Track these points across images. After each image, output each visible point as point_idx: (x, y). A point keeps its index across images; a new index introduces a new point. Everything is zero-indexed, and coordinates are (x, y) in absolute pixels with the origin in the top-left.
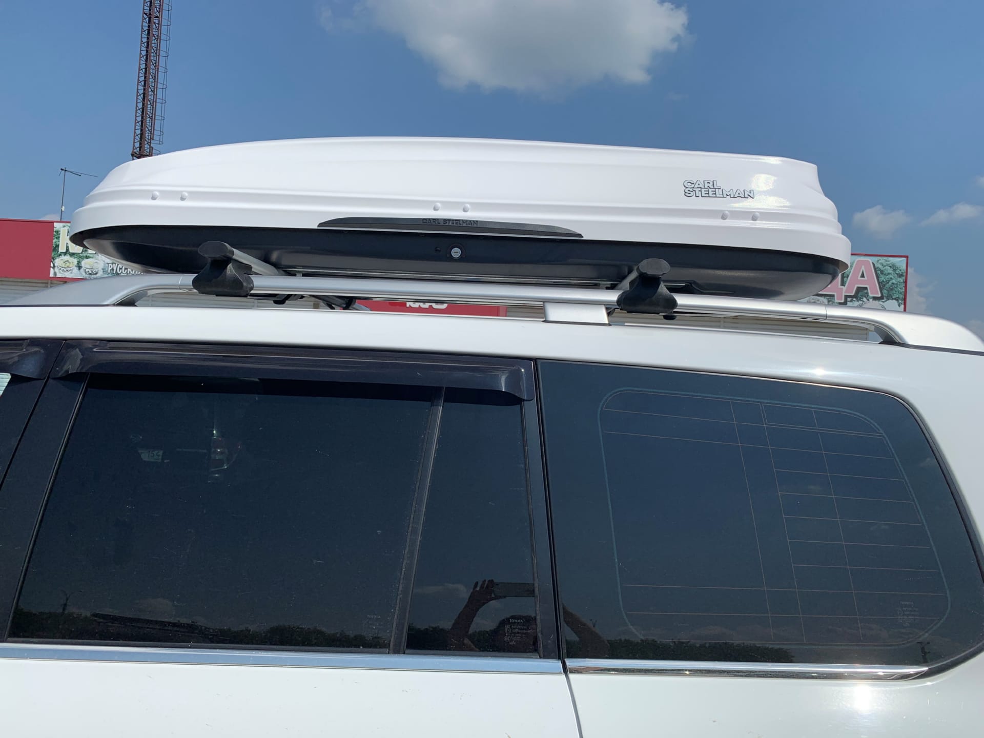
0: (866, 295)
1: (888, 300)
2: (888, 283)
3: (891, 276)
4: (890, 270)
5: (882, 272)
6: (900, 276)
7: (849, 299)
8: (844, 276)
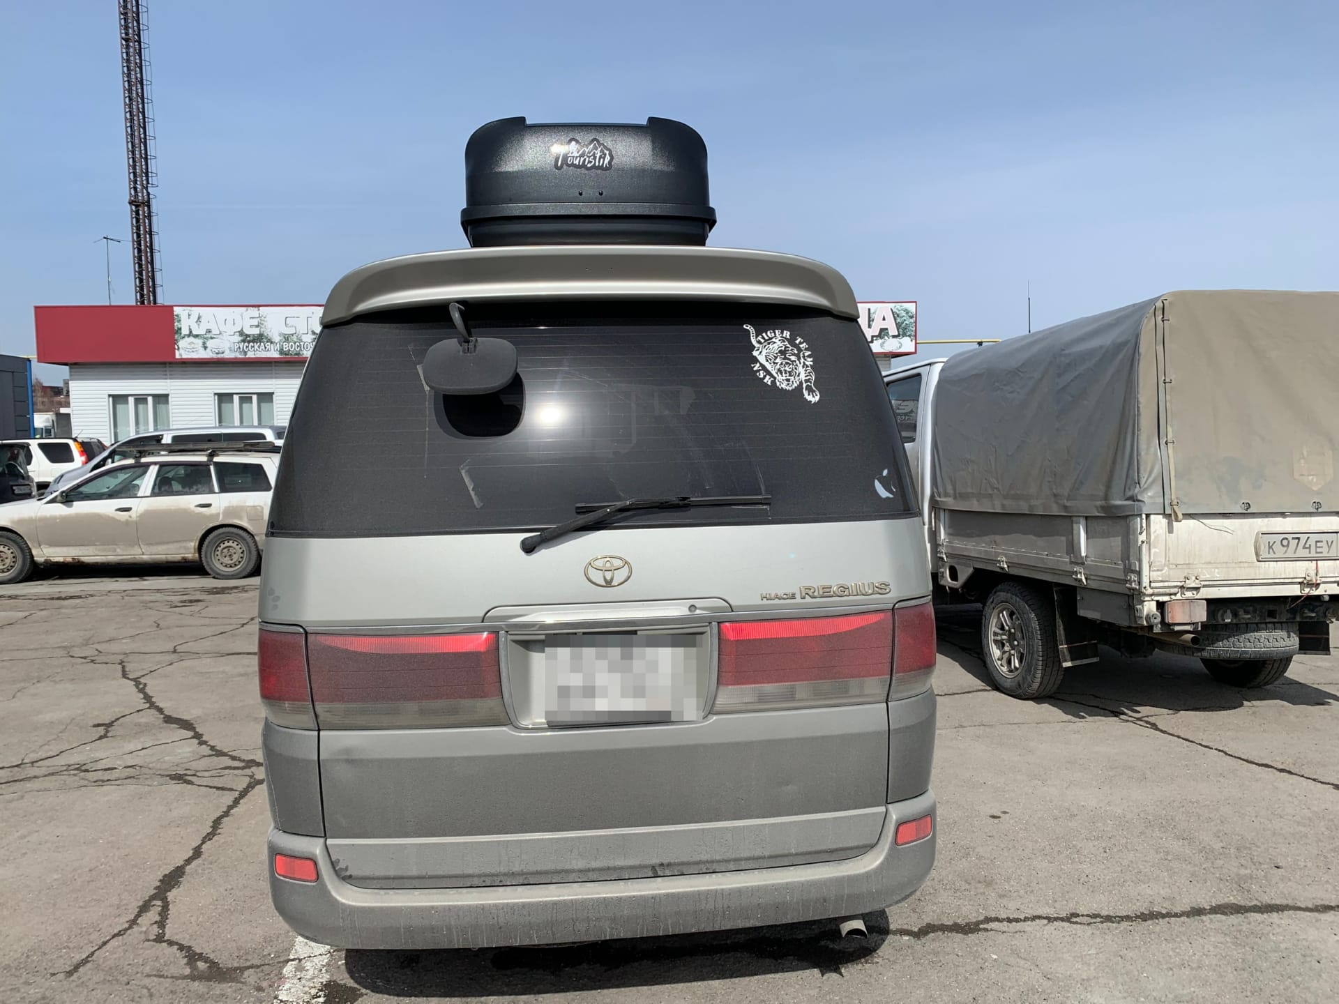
0: (887, 334)
1: (903, 337)
2: (902, 323)
3: (904, 318)
4: (904, 314)
5: (898, 316)
6: (911, 317)
7: (874, 338)
8: (870, 320)
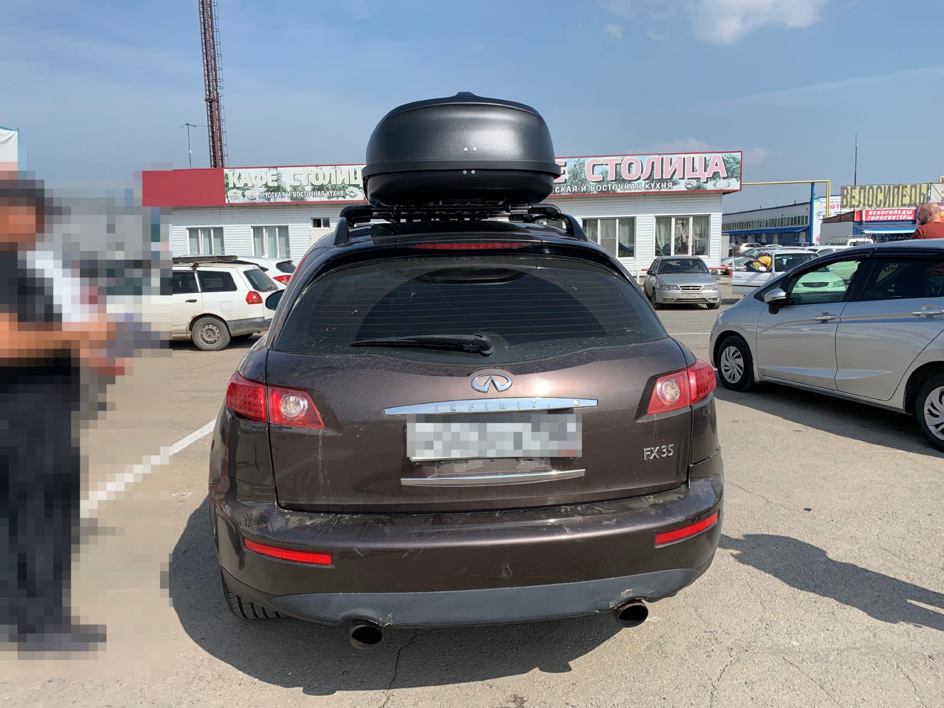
0: (719, 177)
1: (731, 178)
2: (731, 168)
3: (732, 164)
4: (732, 161)
5: (728, 162)
6: (738, 163)
7: (709, 180)
8: (706, 166)
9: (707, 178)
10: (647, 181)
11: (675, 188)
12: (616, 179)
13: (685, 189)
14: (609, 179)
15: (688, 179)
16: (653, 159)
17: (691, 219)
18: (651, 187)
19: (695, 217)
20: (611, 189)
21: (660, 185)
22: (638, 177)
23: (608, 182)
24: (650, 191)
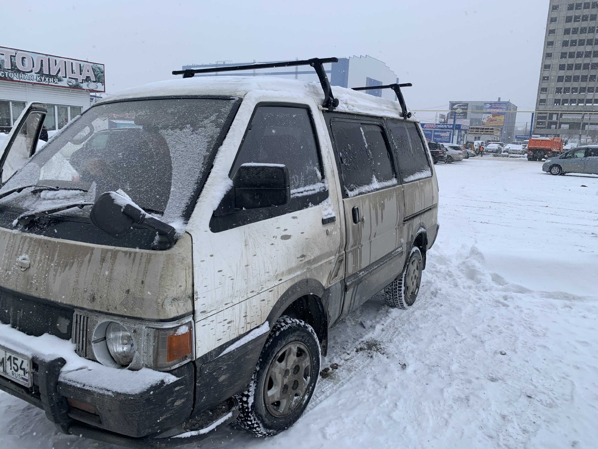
0: (90, 80)
1: (98, 82)
3: (98, 73)
4: (98, 70)
5: (95, 71)
6: (102, 72)
8: (81, 71)
9: (83, 80)
10: (38, 75)
11: (60, 84)
12: (12, 68)
13: (67, 86)
14: (6, 68)
15: (69, 78)
16: (42, 57)
17: (69, 108)
18: (41, 81)
19: (73, 108)
20: (8, 76)
21: (49, 80)
22: (31, 70)
23: (5, 70)
24: (41, 82)
